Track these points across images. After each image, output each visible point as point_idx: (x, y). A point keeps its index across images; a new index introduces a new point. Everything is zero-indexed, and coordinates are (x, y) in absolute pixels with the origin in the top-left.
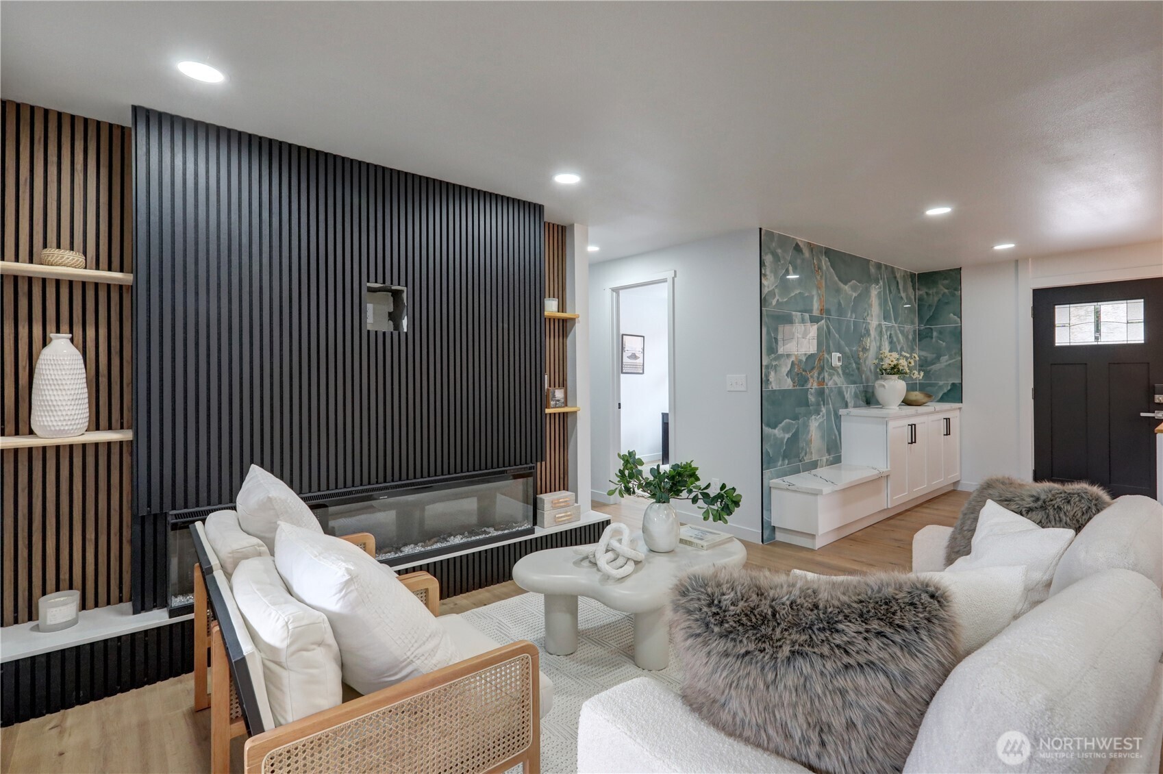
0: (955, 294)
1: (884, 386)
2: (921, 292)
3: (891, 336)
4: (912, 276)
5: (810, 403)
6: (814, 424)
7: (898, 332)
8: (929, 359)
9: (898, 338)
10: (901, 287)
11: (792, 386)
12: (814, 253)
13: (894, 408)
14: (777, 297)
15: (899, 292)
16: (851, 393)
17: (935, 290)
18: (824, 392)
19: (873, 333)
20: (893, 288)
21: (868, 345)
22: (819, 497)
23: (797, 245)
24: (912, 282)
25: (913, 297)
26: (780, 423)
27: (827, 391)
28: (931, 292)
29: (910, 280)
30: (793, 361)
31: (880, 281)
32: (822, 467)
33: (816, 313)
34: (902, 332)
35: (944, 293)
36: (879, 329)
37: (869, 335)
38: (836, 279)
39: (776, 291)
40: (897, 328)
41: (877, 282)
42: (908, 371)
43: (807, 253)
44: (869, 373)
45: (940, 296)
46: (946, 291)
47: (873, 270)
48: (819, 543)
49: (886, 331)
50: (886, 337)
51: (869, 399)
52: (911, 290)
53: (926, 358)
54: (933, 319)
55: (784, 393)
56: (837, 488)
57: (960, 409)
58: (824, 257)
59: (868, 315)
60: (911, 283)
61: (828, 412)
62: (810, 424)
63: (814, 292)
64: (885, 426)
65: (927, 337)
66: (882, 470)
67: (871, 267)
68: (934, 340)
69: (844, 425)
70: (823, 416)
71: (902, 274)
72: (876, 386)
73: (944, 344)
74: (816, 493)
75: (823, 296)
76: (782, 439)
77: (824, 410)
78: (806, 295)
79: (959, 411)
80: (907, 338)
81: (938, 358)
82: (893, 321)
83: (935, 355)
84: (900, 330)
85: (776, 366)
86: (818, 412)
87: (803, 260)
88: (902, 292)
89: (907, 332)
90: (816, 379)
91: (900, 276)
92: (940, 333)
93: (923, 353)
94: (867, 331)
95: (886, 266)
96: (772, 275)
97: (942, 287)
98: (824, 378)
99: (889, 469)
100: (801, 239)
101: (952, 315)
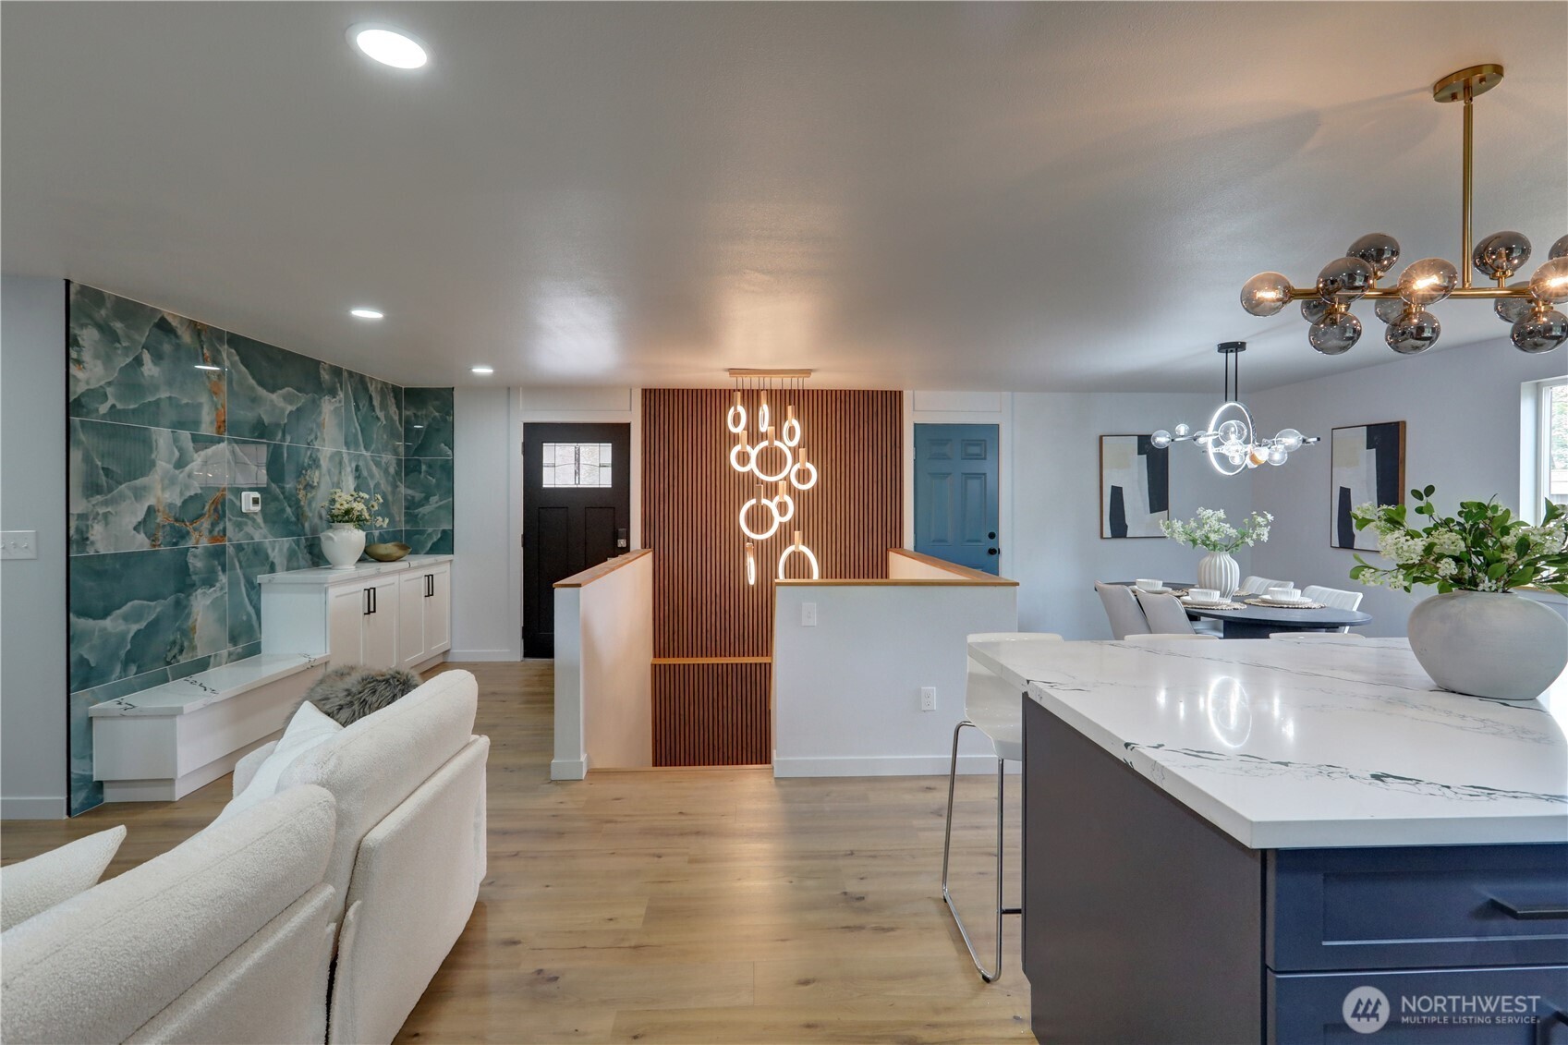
0: (446, 419)
1: (331, 538)
2: (408, 413)
3: (357, 468)
4: (396, 391)
5: (191, 570)
6: (201, 604)
7: (371, 462)
8: (417, 499)
9: (370, 471)
10: (376, 403)
11: (149, 546)
12: (203, 338)
13: (348, 567)
14: (111, 401)
15: (374, 411)
16: (281, 550)
17: (424, 412)
18: (224, 552)
19: (324, 463)
20: (363, 404)
21: (316, 480)
22: (178, 719)
23: (163, 320)
24: (395, 398)
25: (396, 418)
26: (119, 608)
27: (230, 550)
28: (419, 413)
29: (392, 395)
30: (149, 508)
31: (340, 392)
32: (220, 665)
33: (207, 429)
34: (378, 464)
35: (435, 417)
36: (337, 459)
37: (318, 466)
38: (252, 382)
39: (109, 390)
40: (369, 458)
41: (333, 393)
42: (368, 518)
43: (186, 337)
44: (316, 520)
45: (430, 419)
46: (437, 414)
47: (325, 376)
48: (181, 791)
49: (350, 461)
50: (349, 469)
51: (316, 557)
52: (393, 409)
53: (413, 497)
54: (421, 449)
55: (127, 559)
56: (216, 699)
57: (451, 561)
58: (226, 346)
59: (316, 438)
60: (393, 400)
61: (233, 584)
62: (192, 603)
63: (204, 399)
64: (323, 595)
65: (415, 471)
66: (313, 657)
67: (322, 372)
68: (423, 474)
69: (267, 600)
70: (222, 589)
71: (379, 386)
72: (323, 539)
73: (434, 480)
74: (175, 713)
75: (223, 407)
76: (123, 636)
77: (223, 579)
78: (185, 401)
79: (449, 564)
80: (386, 471)
81: (427, 499)
82: (363, 448)
83: (423, 495)
84: (373, 461)
85: (106, 515)
86: (209, 582)
87: (178, 347)
88: (377, 410)
89: (386, 464)
90: (206, 533)
91: (376, 388)
92: (430, 466)
93: (410, 492)
94: (314, 461)
95: (350, 373)
96: (99, 363)
97: (432, 409)
98: (224, 530)
99: (328, 653)
100: (171, 313)
101: (443, 445)
